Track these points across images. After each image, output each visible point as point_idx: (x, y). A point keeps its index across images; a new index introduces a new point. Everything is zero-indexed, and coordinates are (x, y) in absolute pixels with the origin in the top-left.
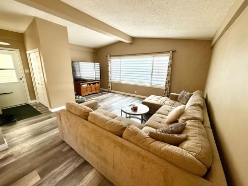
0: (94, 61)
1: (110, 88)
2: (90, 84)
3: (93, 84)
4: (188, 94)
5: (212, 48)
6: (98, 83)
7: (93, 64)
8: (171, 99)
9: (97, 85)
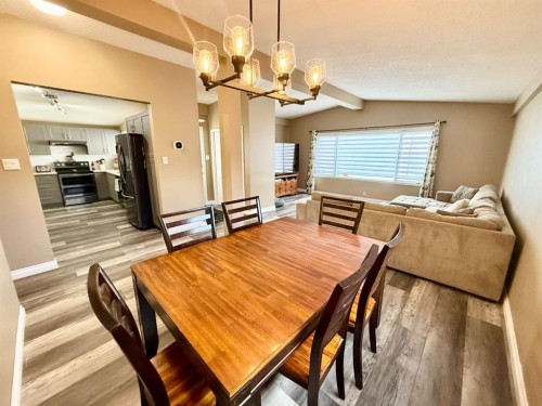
0: (285, 140)
1: (313, 188)
2: (284, 179)
3: (289, 178)
4: (471, 190)
5: (515, 117)
6: (295, 177)
7: (281, 145)
8: (439, 200)
9: (294, 180)
